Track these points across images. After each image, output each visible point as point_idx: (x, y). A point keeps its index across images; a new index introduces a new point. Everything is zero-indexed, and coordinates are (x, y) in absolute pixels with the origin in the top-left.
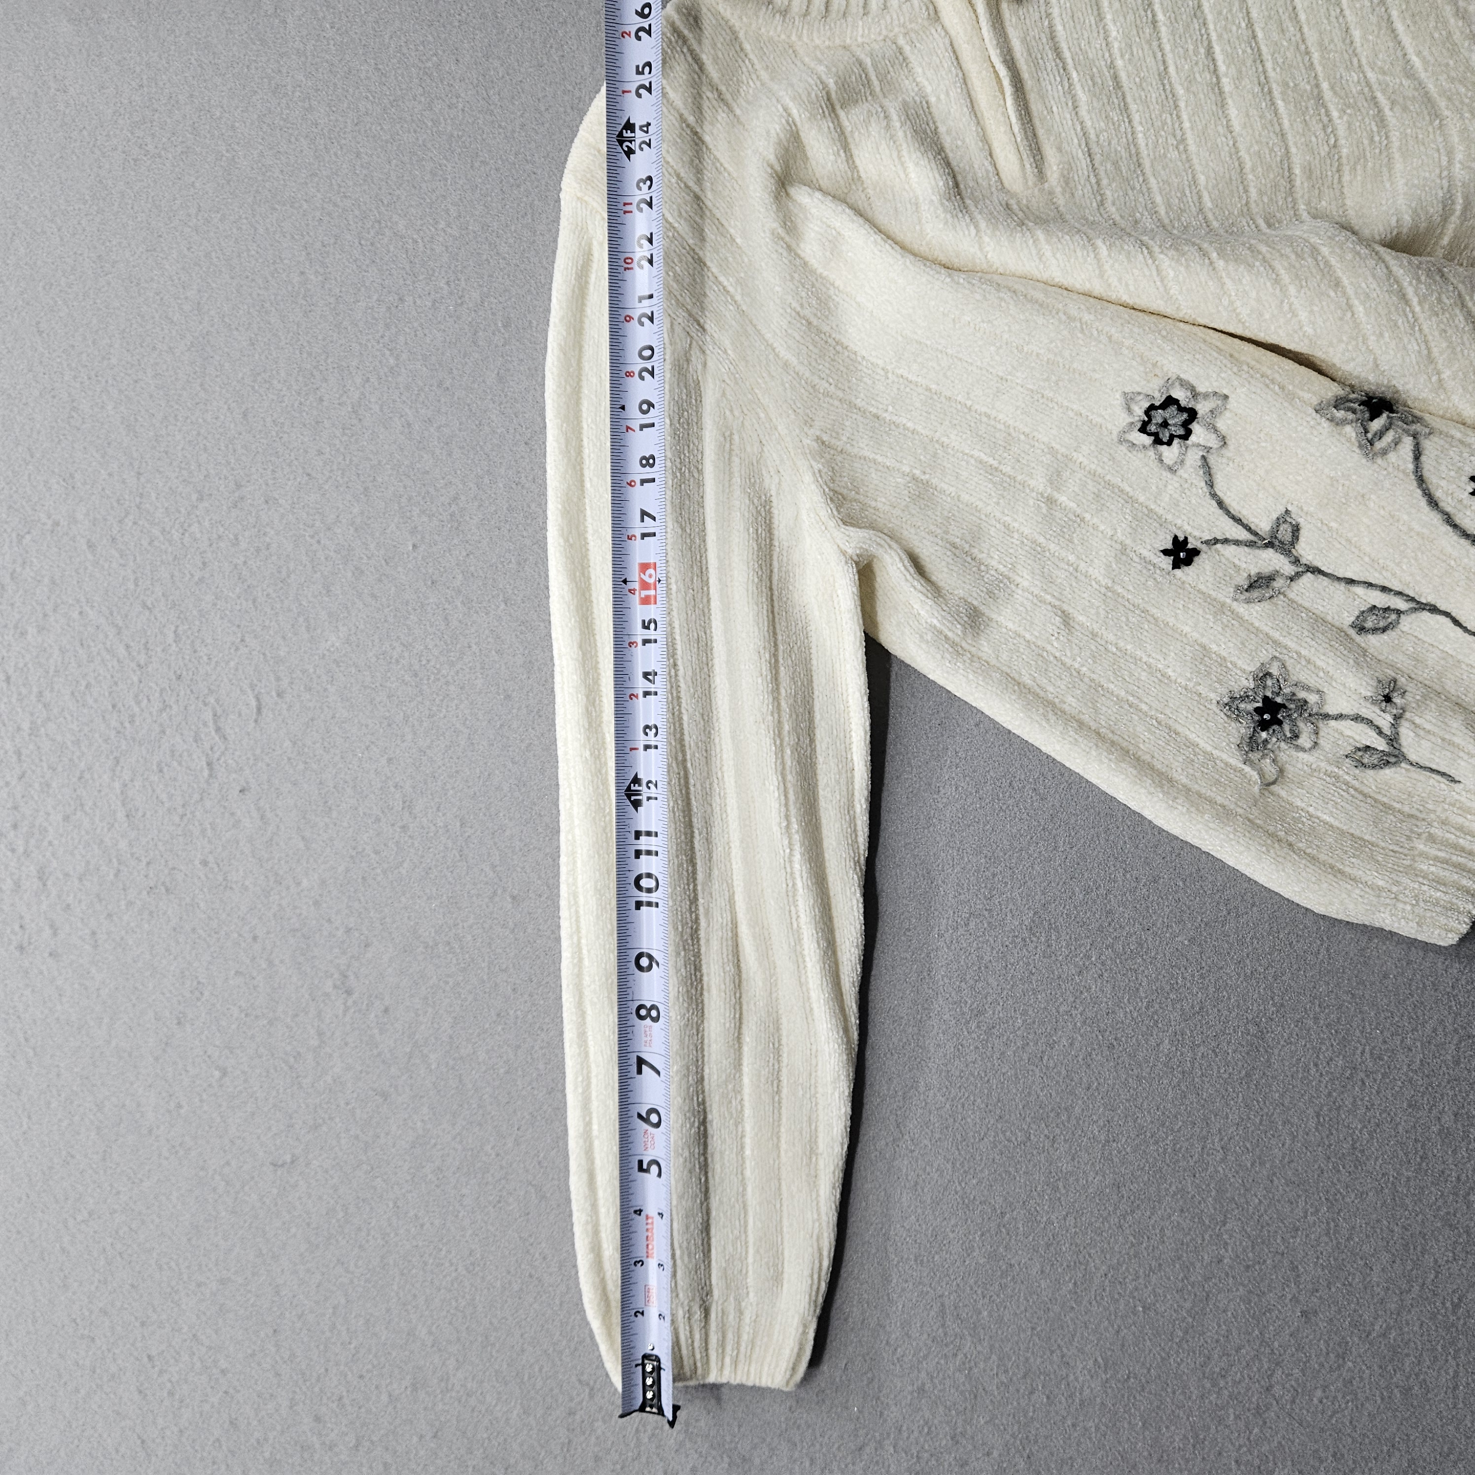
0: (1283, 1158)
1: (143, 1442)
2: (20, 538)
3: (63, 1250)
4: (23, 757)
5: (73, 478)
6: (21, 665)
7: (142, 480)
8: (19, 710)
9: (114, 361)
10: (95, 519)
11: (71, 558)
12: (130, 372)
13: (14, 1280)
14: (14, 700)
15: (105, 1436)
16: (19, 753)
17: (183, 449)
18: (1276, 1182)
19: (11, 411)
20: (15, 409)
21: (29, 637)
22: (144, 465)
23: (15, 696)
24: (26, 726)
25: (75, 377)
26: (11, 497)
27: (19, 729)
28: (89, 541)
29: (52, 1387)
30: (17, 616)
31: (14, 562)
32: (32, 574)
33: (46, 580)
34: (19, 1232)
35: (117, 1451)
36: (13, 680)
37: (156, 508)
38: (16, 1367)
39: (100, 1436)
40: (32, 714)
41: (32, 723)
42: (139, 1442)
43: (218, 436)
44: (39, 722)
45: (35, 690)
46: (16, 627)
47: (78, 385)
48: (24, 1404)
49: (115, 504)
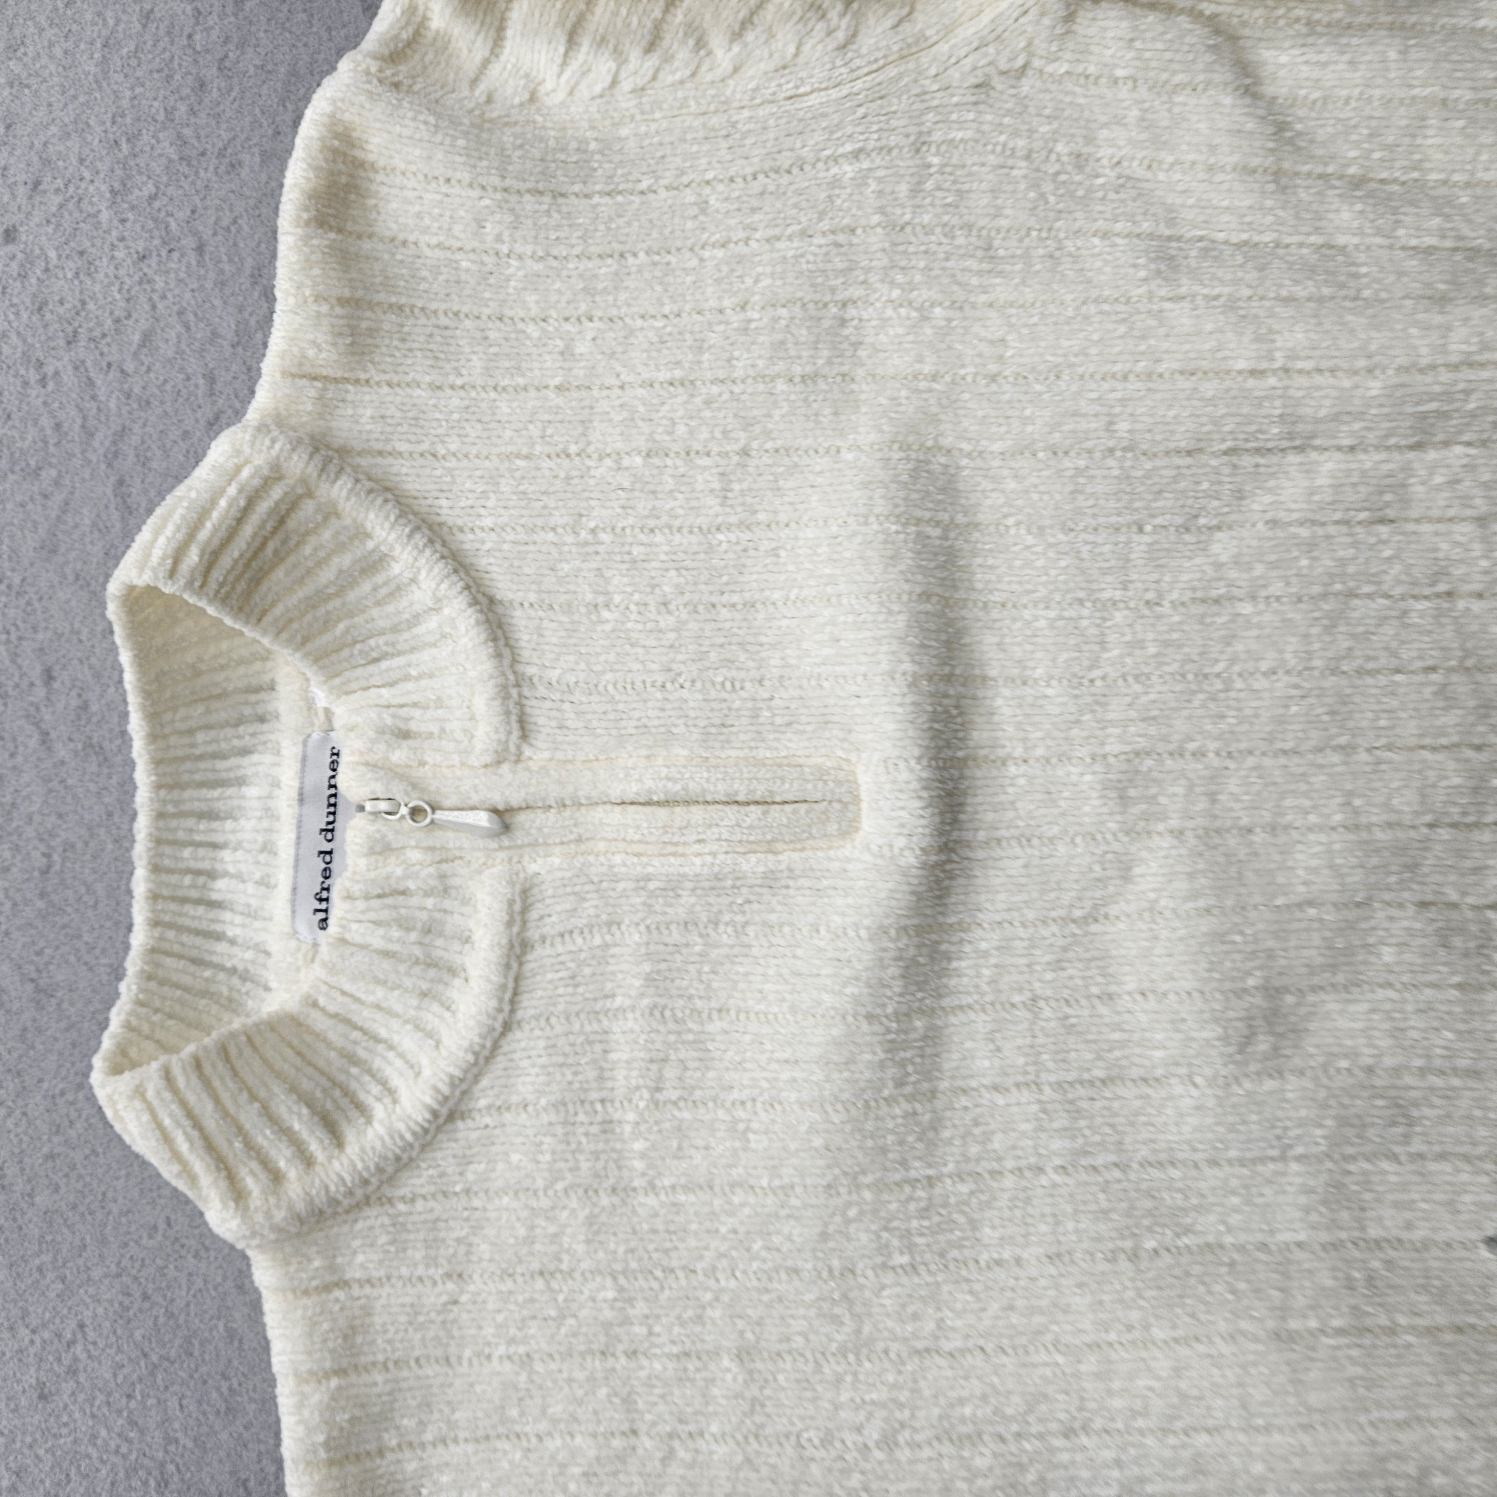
3: (231, 1334)
4: (219, 386)
6: (225, 222)
11: (329, 29)
13: (129, 1397)
14: (209, 285)
16: (211, 379)
21: (244, 173)
23: (212, 275)
24: (228, 330)
27: (215, 334)
30: (226, 136)
31: (227, 40)
34: (145, 1297)
36: (209, 249)
40: (241, 309)
44: (253, 322)
45: (249, 263)
46: (221, 154)
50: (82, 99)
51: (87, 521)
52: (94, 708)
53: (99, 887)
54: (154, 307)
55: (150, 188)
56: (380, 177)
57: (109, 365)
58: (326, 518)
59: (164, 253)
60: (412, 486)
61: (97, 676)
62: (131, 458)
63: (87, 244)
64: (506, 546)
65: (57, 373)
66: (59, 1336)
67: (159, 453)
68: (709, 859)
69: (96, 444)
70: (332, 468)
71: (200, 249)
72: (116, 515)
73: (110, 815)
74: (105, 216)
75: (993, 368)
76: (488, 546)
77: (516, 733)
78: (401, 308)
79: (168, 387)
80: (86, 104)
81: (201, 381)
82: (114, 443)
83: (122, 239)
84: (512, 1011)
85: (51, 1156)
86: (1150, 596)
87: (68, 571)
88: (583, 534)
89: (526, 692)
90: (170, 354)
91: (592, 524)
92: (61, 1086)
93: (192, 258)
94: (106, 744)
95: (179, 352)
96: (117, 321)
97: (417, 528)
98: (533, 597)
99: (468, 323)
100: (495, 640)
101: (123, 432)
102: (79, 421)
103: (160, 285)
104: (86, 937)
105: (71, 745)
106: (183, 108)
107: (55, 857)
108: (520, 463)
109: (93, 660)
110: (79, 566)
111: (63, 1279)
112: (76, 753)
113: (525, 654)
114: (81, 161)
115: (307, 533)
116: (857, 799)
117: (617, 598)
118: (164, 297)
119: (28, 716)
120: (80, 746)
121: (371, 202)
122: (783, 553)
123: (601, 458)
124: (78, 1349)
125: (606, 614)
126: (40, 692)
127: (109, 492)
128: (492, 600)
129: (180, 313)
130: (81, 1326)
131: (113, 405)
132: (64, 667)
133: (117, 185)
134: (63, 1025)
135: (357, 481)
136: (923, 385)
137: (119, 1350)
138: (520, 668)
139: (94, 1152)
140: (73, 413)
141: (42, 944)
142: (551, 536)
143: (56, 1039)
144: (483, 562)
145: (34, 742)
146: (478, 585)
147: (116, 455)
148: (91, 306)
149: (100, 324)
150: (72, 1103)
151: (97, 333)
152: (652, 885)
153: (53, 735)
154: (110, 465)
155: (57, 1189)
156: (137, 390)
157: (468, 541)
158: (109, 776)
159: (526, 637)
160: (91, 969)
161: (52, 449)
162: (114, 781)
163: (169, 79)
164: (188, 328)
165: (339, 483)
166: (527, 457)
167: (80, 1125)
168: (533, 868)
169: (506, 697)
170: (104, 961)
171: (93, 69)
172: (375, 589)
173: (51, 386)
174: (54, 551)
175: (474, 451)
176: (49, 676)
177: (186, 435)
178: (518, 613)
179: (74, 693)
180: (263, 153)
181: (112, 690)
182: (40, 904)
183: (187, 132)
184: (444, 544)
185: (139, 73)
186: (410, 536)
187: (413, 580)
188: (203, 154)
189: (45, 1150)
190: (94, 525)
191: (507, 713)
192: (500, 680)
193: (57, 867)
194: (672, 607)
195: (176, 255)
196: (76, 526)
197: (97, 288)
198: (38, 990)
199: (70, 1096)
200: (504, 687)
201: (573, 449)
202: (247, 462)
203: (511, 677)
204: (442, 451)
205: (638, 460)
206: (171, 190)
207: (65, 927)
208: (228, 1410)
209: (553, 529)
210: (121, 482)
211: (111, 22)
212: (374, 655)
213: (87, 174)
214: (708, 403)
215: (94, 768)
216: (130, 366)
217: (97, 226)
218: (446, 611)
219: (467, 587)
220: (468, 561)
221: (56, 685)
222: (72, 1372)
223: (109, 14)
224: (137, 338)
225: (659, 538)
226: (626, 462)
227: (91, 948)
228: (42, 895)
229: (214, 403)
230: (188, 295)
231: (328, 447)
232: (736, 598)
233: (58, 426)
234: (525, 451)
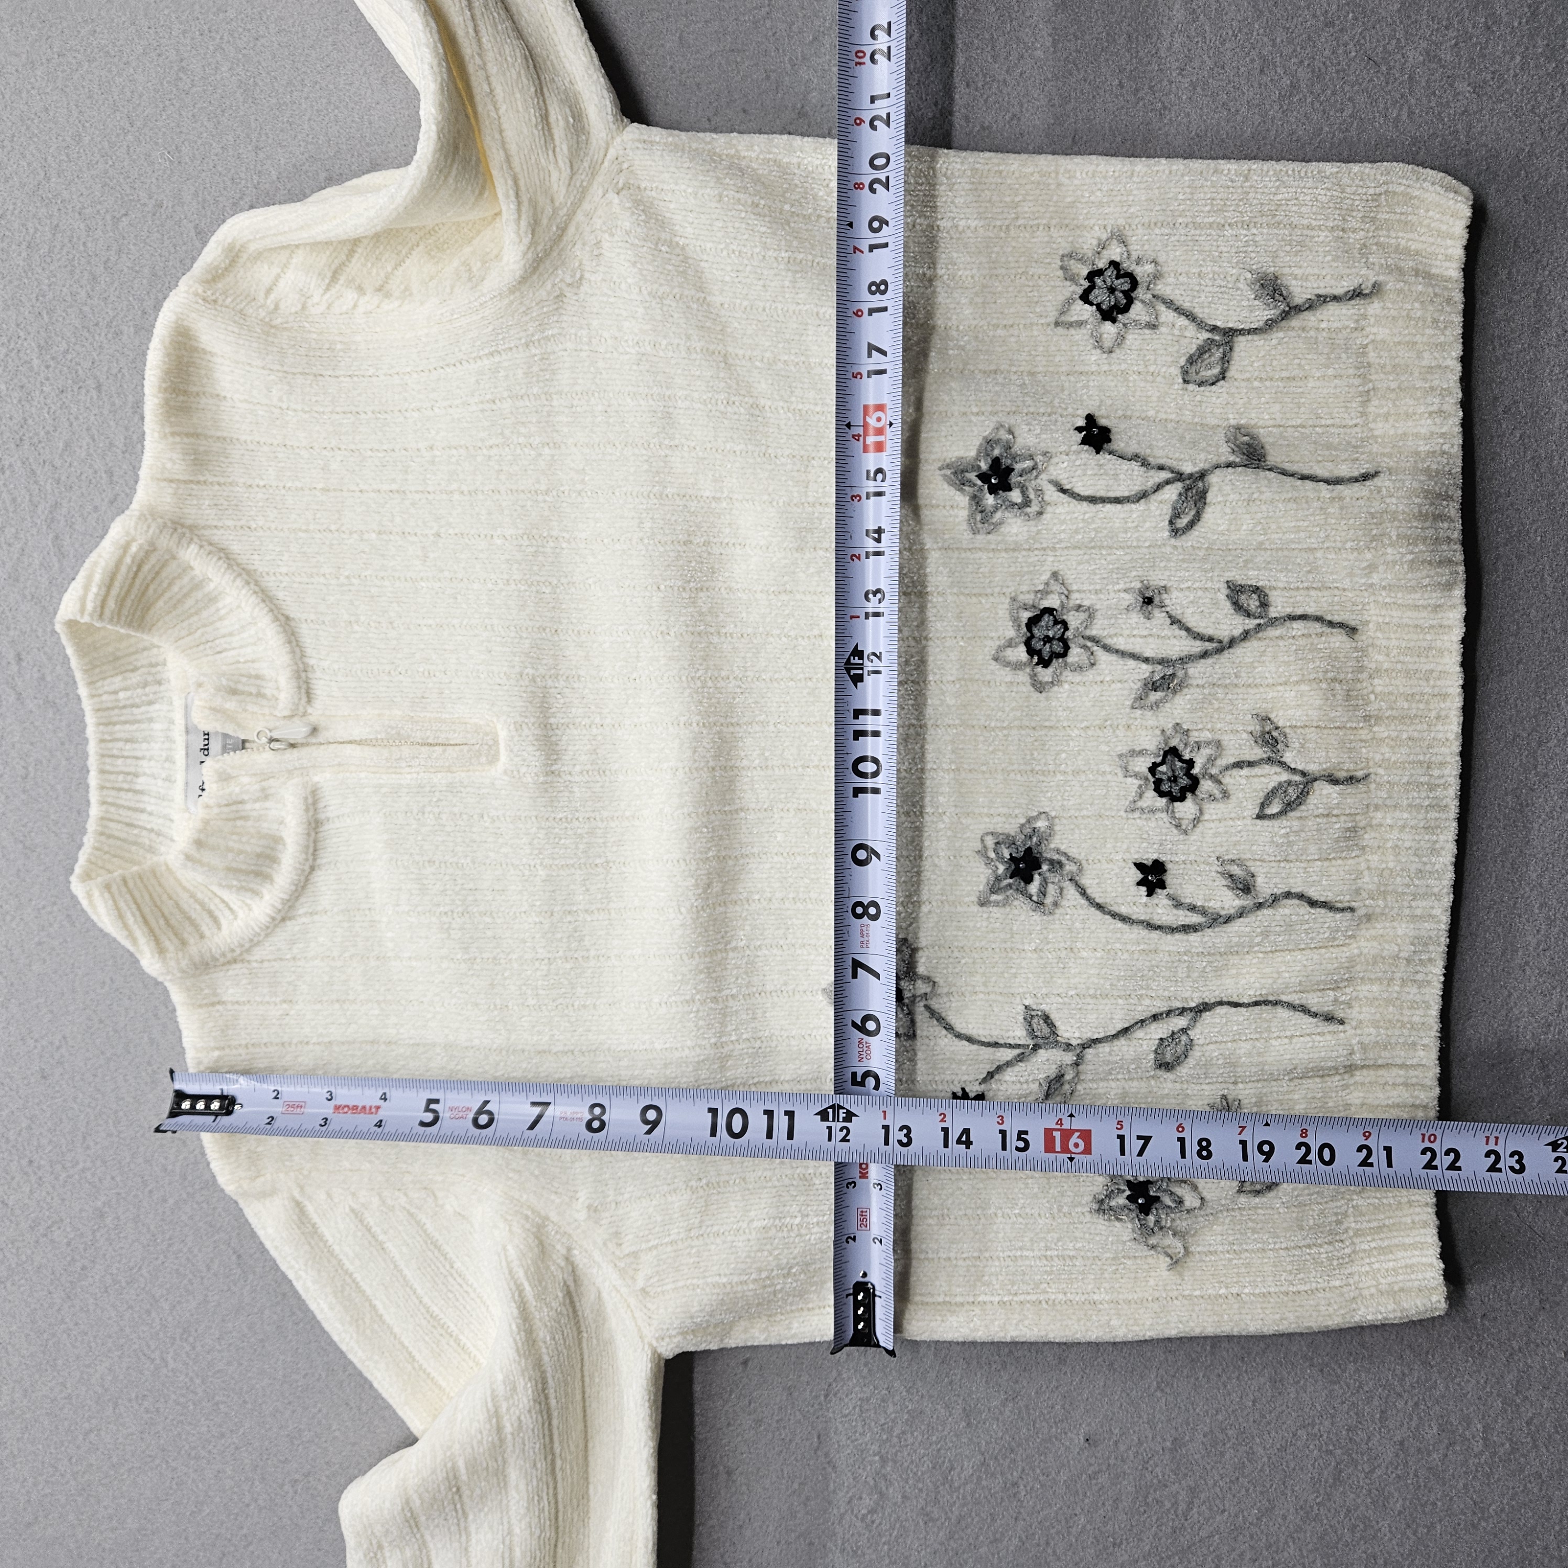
0: (1538, 944)
1: (239, 1257)
2: (116, 220)
3: (152, 1041)
4: (115, 479)
5: (180, 152)
6: (114, 371)
7: (261, 155)
8: (112, 423)
9: (231, 14)
10: (204, 200)
11: (175, 246)
12: (249, 26)
13: (95, 1076)
14: (106, 412)
15: (196, 1251)
16: (110, 473)
17: (309, 120)
18: (1528, 972)
19: (110, 71)
20: (114, 68)
21: (125, 338)
22: (264, 138)
23: (107, 405)
24: (119, 442)
25: (184, 32)
26: (106, 172)
27: (111, 444)
28: (196, 227)
29: (136, 1196)
30: (111, 313)
31: (109, 248)
32: (129, 264)
33: (146, 270)
34: (101, 1022)
35: (209, 1268)
36: (104, 388)
37: (278, 189)
38: (93, 1175)
39: (190, 1250)
40: (127, 429)
41: (126, 438)
42: (234, 1257)
43: (351, 105)
45: (130, 398)
46: (109, 325)
47: (188, 41)
48: (102, 1216)
49: (229, 183)
50: (16, 283)
51: (37, 562)
52: (49, 678)
53: (59, 787)
54: (71, 425)
55: (64, 346)
56: (208, 357)
57: (44, 462)
58: (184, 570)
59: (76, 389)
60: (235, 548)
61: (50, 659)
62: (62, 523)
63: (25, 380)
64: (295, 585)
65: (11, 465)
66: (51, 1043)
67: (80, 519)
68: (415, 775)
69: (39, 512)
70: (184, 541)
71: (99, 388)
72: (55, 559)
73: (62, 744)
74: (36, 362)
75: (579, 487)
76: (284, 584)
77: (304, 699)
78: (224, 439)
79: (83, 477)
80: (18, 287)
81: (104, 475)
82: (51, 512)
83: (48, 379)
84: (314, 860)
85: (39, 943)
86: (663, 628)
87: (27, 592)
88: (342, 579)
89: (310, 675)
90: (83, 455)
91: (347, 573)
92: (43, 903)
93: (94, 393)
94: (57, 701)
95: (89, 455)
96: (48, 433)
97: (240, 575)
98: (313, 617)
99: (266, 449)
100: (290, 642)
101: (56, 505)
102: (27, 498)
103: (74, 410)
104: (53, 817)
105: (36, 701)
106: (83, 294)
107: (30, 769)
108: (301, 534)
109: (46, 649)
110: (33, 590)
111: (52, 1012)
112: (39, 707)
113: (309, 652)
114: (18, 325)
115: (174, 578)
116: (496, 742)
117: (362, 618)
118: (77, 418)
119: (8, 683)
120: (41, 702)
121: (203, 372)
122: (459, 597)
123: (351, 533)
124: (63, 1050)
125: (356, 628)
126: (15, 668)
127: (50, 543)
128: (287, 618)
129: (88, 429)
130: (64, 1038)
131: (48, 487)
132: (28, 653)
133: (42, 343)
134: (42, 868)
135: (201, 547)
136: (540, 498)
137: (88, 1051)
138: (306, 660)
139: (65, 941)
140: (23, 492)
141: (26, 820)
142: (322, 580)
143: (38, 876)
144: (281, 595)
145: (12, 698)
146: (279, 609)
147: (53, 520)
148: (30, 422)
149: (37, 434)
150: (50, 913)
151: (35, 440)
152: (384, 790)
153: (24, 695)
154: (49, 526)
155: (45, 961)
156: (63, 478)
157: (270, 582)
158: (61, 720)
159: (309, 641)
160: (56, 835)
161: (11, 515)
162: (64, 723)
163: (72, 273)
164: (94, 440)
165: (190, 550)
166: (306, 531)
167: (56, 926)
168: (316, 779)
169: (299, 677)
170: (64, 830)
171: (22, 263)
172: (218, 610)
173: (8, 473)
174: (17, 580)
175: (273, 526)
176: (19, 659)
177: (96, 509)
178: (304, 626)
179: (35, 669)
180: (136, 326)
181: (58, 667)
182: (23, 797)
183: (86, 309)
184: (257, 583)
185: (52, 268)
186: (234, 581)
187: (239, 607)
188: (97, 325)
189: (36, 939)
190: (41, 564)
191: (299, 688)
192: (295, 668)
193: (32, 775)
194: (395, 625)
195: (83, 391)
196: (30, 565)
197: (33, 410)
198: (25, 847)
199: (49, 909)
200: (298, 672)
201: (333, 527)
202: (134, 540)
203: (301, 666)
204: (254, 526)
205: (374, 536)
206: (77, 347)
207: (40, 810)
208: (153, 1082)
209: (324, 575)
210: (57, 537)
211: (32, 231)
212: (218, 649)
213: (22, 334)
214: (413, 504)
215: (50, 715)
216: (58, 463)
217: (31, 369)
218: (260, 625)
219: (271, 610)
220: (271, 594)
221: (24, 664)
222: (60, 1063)
223: (30, 225)
224: (61, 445)
225: (387, 583)
226: (366, 536)
227: (56, 823)
228: (24, 791)
229: (113, 489)
230: (92, 418)
231: (183, 526)
232: (430, 622)
233: (14, 500)
234: (304, 528)
